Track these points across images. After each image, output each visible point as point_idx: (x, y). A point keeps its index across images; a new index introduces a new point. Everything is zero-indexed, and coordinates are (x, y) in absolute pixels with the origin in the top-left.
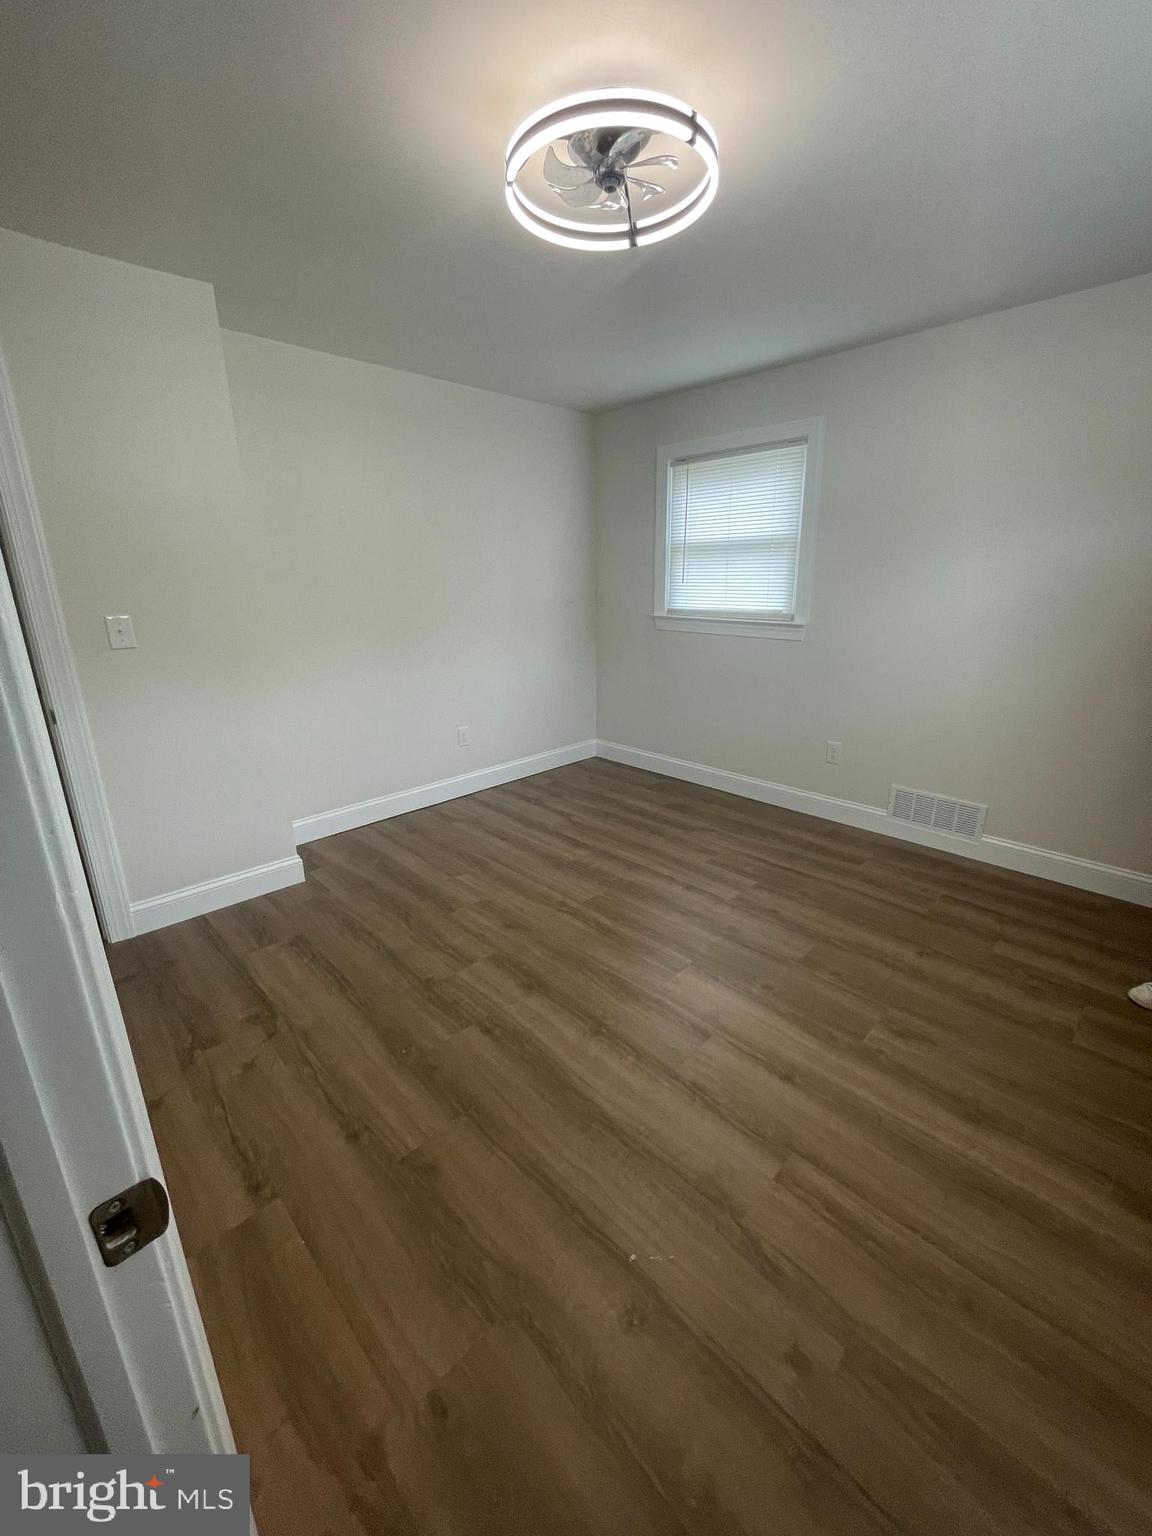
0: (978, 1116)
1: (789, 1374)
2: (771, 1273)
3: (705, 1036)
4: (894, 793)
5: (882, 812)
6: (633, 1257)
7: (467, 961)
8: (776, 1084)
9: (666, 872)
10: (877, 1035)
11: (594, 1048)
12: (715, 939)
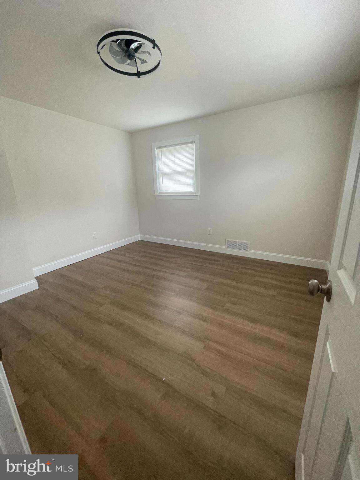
0: (254, 321)
1: (211, 399)
2: (204, 373)
3: (181, 314)
4: (227, 242)
5: (224, 247)
6: (164, 379)
7: (101, 305)
8: (202, 323)
9: (164, 270)
10: (228, 306)
11: (147, 323)
12: (181, 287)
